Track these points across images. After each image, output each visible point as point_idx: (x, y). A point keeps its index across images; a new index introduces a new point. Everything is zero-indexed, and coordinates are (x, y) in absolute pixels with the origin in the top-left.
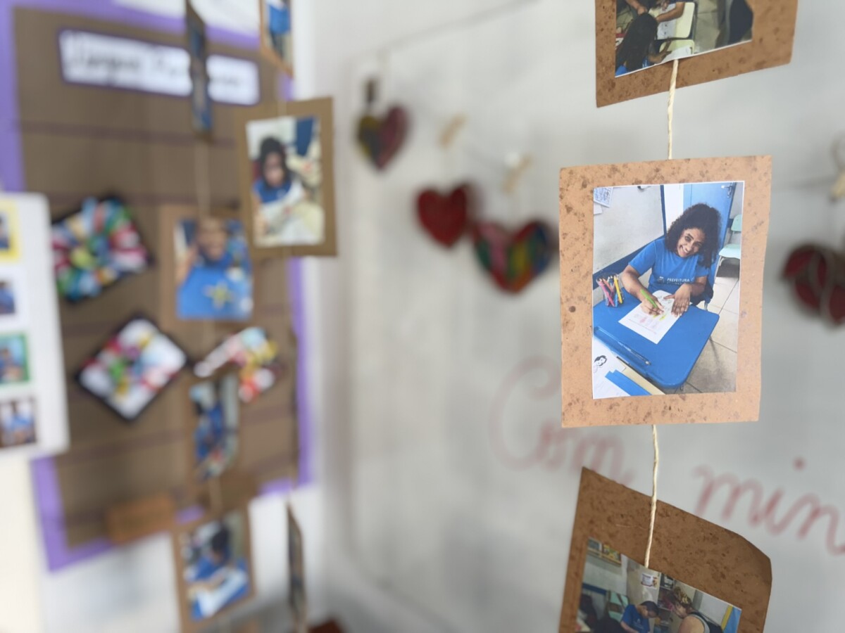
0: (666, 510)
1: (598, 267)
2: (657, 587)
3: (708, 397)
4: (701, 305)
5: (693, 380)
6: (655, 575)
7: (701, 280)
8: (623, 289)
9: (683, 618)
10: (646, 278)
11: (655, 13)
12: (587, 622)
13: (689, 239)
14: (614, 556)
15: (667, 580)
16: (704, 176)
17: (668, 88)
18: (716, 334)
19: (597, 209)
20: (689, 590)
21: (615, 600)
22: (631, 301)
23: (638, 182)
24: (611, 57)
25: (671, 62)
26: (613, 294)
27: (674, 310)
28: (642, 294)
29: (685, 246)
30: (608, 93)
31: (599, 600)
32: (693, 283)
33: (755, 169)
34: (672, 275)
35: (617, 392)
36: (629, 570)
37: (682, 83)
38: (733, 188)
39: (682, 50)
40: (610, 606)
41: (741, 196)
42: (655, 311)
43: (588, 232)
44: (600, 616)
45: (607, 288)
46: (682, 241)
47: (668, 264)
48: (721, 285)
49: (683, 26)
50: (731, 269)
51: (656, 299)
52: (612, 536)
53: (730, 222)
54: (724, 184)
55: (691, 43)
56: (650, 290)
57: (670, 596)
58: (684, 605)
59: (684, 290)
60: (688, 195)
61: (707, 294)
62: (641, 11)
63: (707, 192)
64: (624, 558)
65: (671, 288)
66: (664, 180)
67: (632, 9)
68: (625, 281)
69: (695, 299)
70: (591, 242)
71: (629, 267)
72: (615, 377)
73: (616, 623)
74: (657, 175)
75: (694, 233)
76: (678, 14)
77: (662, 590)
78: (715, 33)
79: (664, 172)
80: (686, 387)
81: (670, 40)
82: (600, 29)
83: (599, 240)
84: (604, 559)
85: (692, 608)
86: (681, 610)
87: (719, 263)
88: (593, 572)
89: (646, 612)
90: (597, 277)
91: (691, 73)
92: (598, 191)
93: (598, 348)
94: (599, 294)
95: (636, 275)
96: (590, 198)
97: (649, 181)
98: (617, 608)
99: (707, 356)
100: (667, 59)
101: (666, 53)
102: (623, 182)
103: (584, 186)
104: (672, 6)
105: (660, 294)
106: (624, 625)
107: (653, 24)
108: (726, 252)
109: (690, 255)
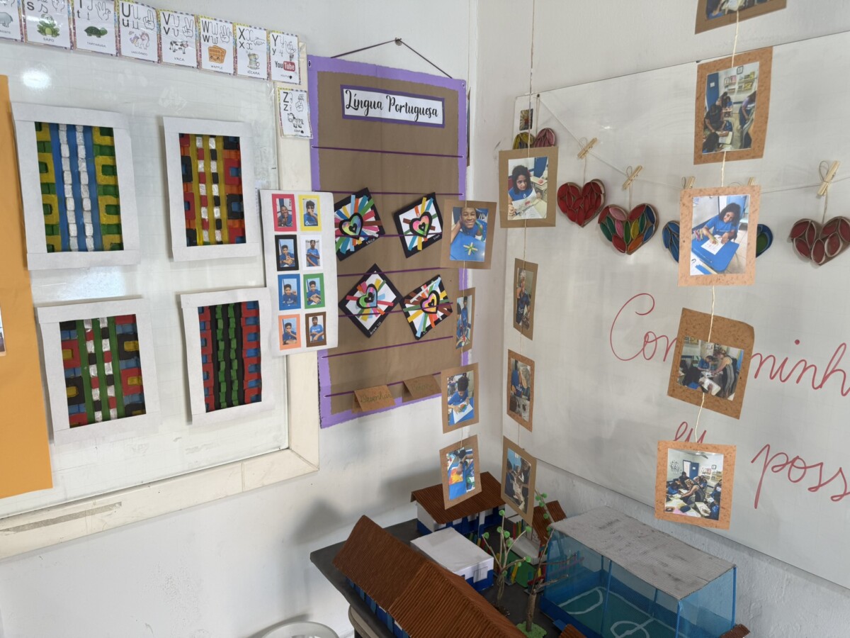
0: (717, 319)
1: (694, 226)
2: (713, 350)
3: (734, 275)
4: (732, 240)
5: (729, 269)
6: (712, 344)
7: (733, 231)
8: (703, 234)
9: (722, 359)
10: (712, 230)
11: (718, 133)
12: (683, 372)
13: (728, 216)
14: (695, 341)
15: (717, 346)
16: (735, 193)
17: (722, 161)
18: (738, 251)
19: (694, 205)
20: (725, 348)
21: (695, 359)
22: (706, 239)
23: (709, 195)
24: (701, 146)
25: (723, 152)
26: (699, 236)
27: (722, 242)
28: (710, 236)
29: (726, 219)
30: (698, 159)
31: (689, 361)
32: (730, 232)
33: (754, 190)
34: (722, 229)
35: (700, 273)
36: (702, 345)
37: (727, 160)
38: (745, 197)
39: (728, 148)
40: (694, 362)
41: (749, 200)
42: (715, 242)
43: (691, 213)
44: (689, 367)
45: (697, 234)
46: (726, 217)
47: (720, 225)
48: (740, 233)
49: (728, 140)
50: (744, 227)
51: (715, 238)
52: (695, 333)
53: (744, 210)
54: (742, 196)
55: (731, 146)
56: (713, 235)
57: (718, 352)
58: (723, 354)
59: (726, 235)
60: (728, 200)
61: (735, 236)
62: (713, 131)
63: (735, 199)
64: (700, 341)
65: (721, 234)
66: (719, 195)
67: (709, 130)
68: (704, 231)
69: (730, 238)
70: (692, 216)
71: (705, 226)
72: (699, 267)
73: (696, 368)
74: (717, 193)
75: (730, 214)
76: (727, 135)
77: (715, 350)
78: (739, 144)
79: (720, 191)
80: (726, 271)
81: (723, 144)
82: (697, 135)
83: (695, 216)
84: (691, 343)
85: (726, 355)
86: (722, 356)
87: (740, 225)
88: (686, 350)
89: (708, 360)
90: (693, 229)
91: (731, 157)
92: (695, 198)
93: (693, 256)
94: (694, 236)
95: (708, 229)
96: (691, 201)
97: (714, 195)
98: (696, 362)
99: (734, 259)
100: (722, 150)
101: (722, 148)
102: (704, 195)
103: (690, 196)
104: (724, 132)
105: (717, 236)
106: (699, 368)
107: (717, 137)
108: (742, 221)
109: (728, 222)
